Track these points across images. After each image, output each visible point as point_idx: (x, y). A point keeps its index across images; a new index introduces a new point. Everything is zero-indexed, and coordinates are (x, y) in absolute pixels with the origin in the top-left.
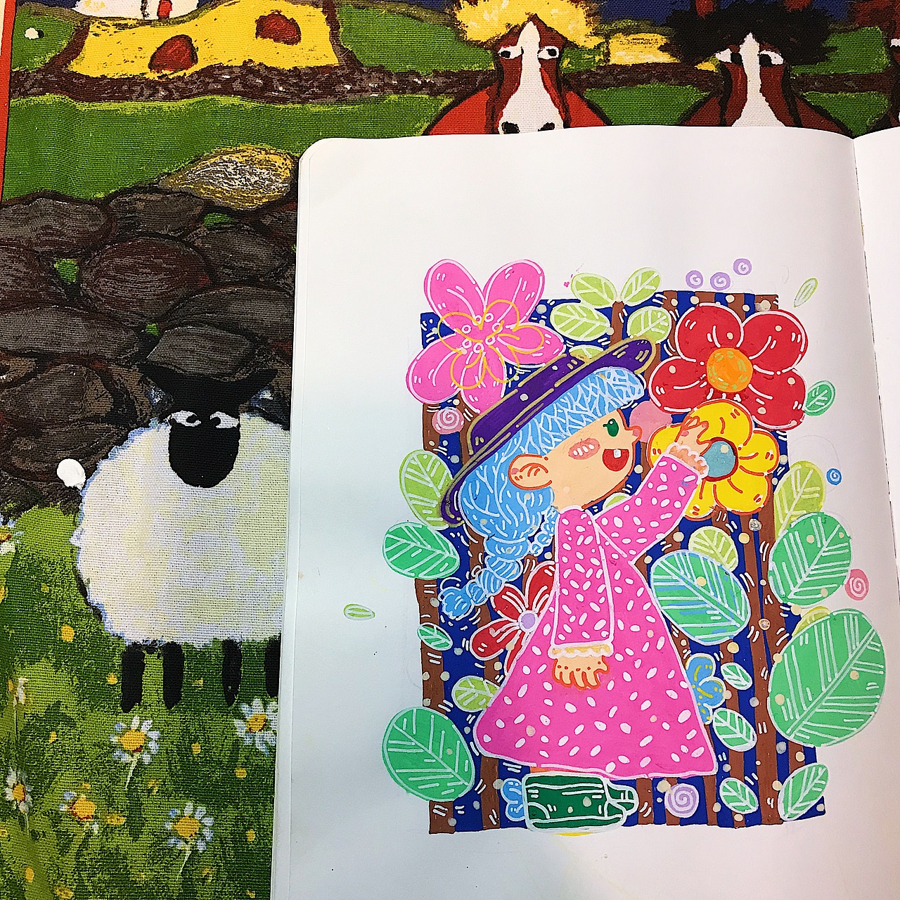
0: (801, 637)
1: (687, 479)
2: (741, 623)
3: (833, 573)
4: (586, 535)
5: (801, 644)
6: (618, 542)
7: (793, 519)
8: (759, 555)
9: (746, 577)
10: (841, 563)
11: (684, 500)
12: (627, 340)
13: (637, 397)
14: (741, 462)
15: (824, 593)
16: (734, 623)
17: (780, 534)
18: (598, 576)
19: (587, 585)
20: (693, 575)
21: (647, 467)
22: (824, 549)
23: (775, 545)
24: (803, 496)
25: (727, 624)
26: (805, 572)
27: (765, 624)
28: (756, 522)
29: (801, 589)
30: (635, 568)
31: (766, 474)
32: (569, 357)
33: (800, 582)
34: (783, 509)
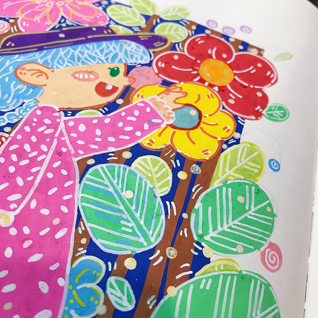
0: (204, 281)
1: (154, 121)
2: (149, 243)
3: (252, 236)
4: (49, 127)
5: (202, 287)
6: (73, 141)
7: (230, 178)
8: (190, 193)
9: (171, 205)
10: (263, 231)
11: (145, 132)
12: (152, 34)
13: (143, 62)
14: (202, 125)
15: (240, 249)
16: (142, 240)
17: (215, 184)
18: (39, 159)
19: (24, 162)
20: (125, 187)
21: (128, 102)
22: (251, 212)
23: (208, 191)
24: (245, 167)
25: (135, 238)
26: (228, 223)
27: (172, 253)
28: (198, 167)
29: (219, 236)
30: (76, 165)
31: (219, 139)
32: (108, 27)
33: (220, 229)
34: (224, 167)
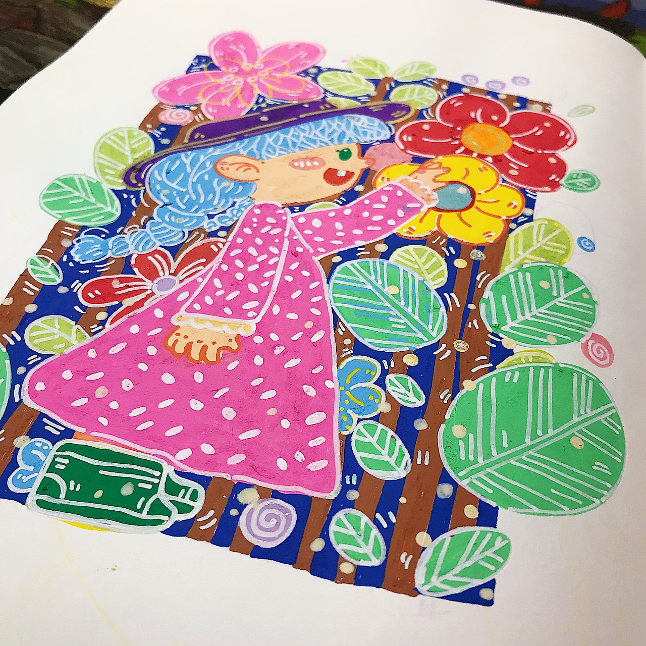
0: (509, 374)
1: (410, 205)
2: (430, 337)
3: (567, 325)
4: (274, 226)
5: (507, 380)
6: (309, 239)
7: (525, 261)
8: (474, 282)
9: (451, 297)
10: (581, 321)
11: (399, 221)
12: (387, 102)
13: (381, 138)
14: (476, 204)
15: (552, 340)
16: (420, 335)
17: (507, 269)
18: (271, 262)
19: (253, 268)
20: (386, 282)
21: (370, 187)
22: (559, 299)
23: (498, 277)
24: (546, 248)
25: (410, 334)
26: (531, 312)
27: (462, 346)
28: (480, 253)
29: (520, 326)
30: (318, 264)
31: (504, 218)
32: (324, 101)
33: (520, 318)
34: (516, 249)
